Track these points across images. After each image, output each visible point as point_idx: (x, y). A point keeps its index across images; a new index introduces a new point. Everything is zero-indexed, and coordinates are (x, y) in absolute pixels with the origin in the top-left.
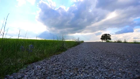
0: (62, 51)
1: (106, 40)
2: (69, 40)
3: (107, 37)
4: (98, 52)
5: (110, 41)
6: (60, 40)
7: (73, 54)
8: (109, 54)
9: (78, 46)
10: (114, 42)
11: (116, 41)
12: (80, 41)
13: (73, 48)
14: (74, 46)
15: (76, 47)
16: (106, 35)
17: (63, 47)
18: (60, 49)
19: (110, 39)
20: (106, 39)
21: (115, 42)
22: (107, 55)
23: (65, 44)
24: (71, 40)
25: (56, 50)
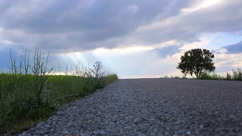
0: (35, 118)
1: (198, 70)
2: (63, 74)
3: (202, 59)
4: (172, 114)
5: (211, 74)
6: (24, 73)
7: (82, 127)
8: (213, 121)
9: (98, 93)
10: (224, 79)
11: (232, 74)
12: (106, 75)
13: (78, 102)
14: (82, 96)
15: (90, 99)
16: (197, 52)
17: (39, 101)
18: (25, 111)
19: (211, 68)
20: (197, 66)
21: (228, 78)
22: (207, 125)
23: (45, 90)
24: (69, 74)
25: (9, 115)
